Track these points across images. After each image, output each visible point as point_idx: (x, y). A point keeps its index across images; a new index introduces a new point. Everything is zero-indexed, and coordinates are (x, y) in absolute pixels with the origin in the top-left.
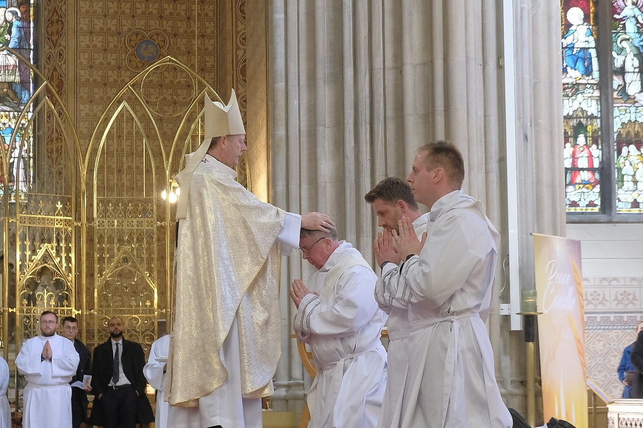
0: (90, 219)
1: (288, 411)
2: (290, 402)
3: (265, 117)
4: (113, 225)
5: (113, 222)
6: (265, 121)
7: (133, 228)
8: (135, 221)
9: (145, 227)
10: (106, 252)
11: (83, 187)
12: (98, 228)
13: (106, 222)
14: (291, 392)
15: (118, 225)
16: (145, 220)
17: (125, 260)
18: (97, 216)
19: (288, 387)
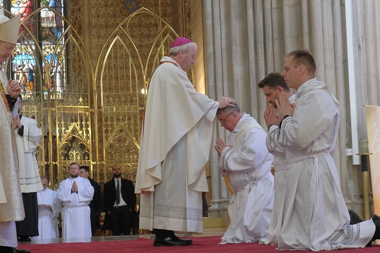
0: (99, 107)
1: (219, 217)
2: (221, 212)
3: (202, 42)
4: (113, 111)
5: (113, 108)
6: (202, 45)
7: (125, 111)
8: (126, 107)
9: (132, 111)
10: (109, 127)
11: (95, 88)
12: (104, 112)
13: (109, 108)
14: (221, 206)
15: (116, 110)
16: (132, 106)
17: (121, 131)
18: (104, 105)
19: (220, 203)
